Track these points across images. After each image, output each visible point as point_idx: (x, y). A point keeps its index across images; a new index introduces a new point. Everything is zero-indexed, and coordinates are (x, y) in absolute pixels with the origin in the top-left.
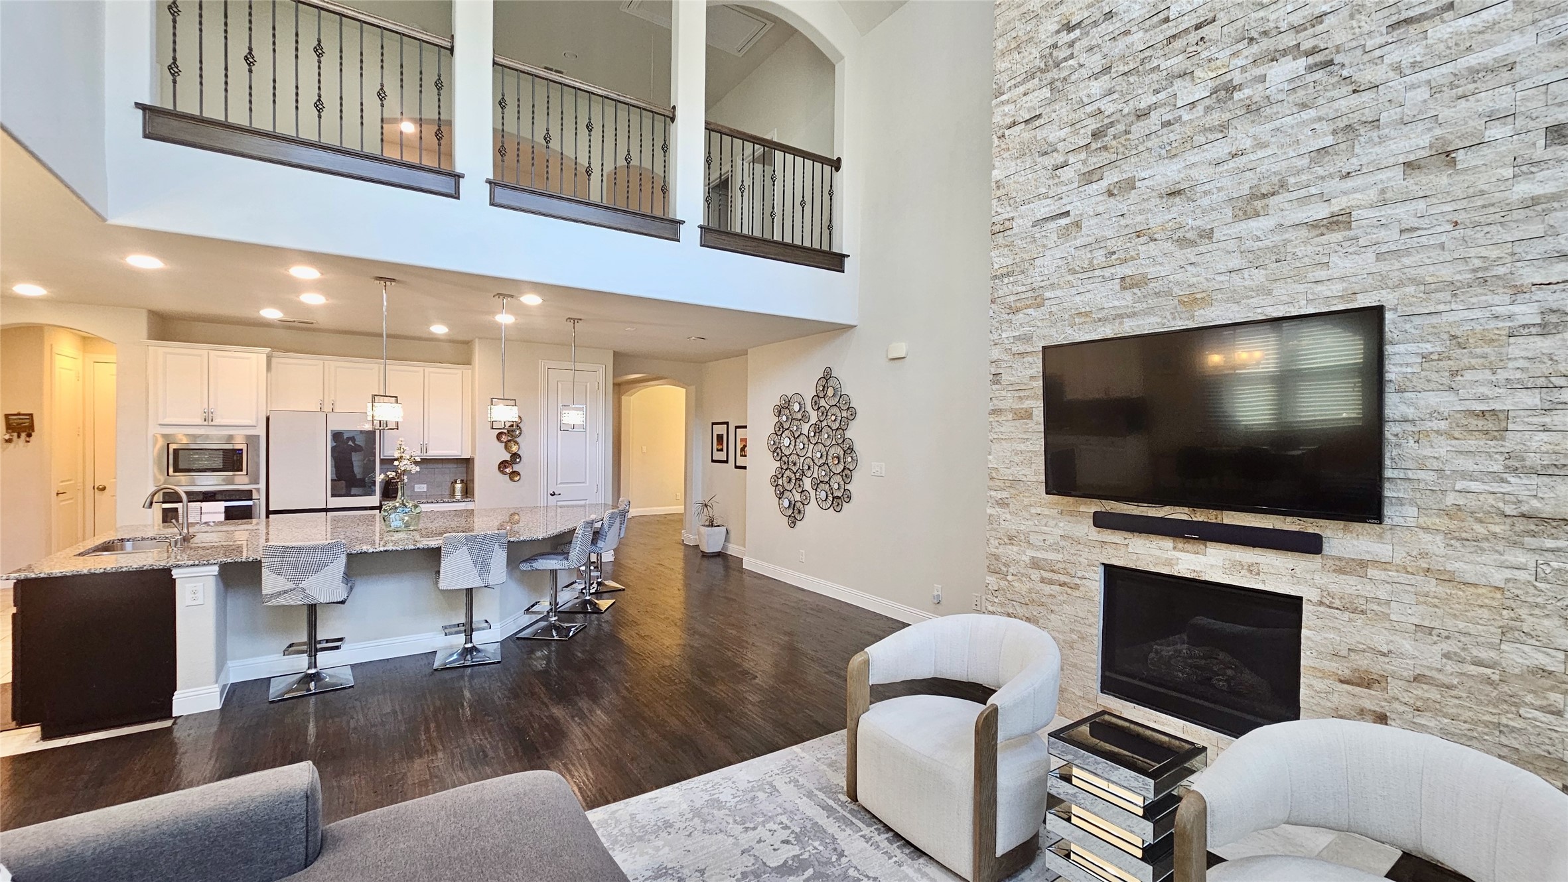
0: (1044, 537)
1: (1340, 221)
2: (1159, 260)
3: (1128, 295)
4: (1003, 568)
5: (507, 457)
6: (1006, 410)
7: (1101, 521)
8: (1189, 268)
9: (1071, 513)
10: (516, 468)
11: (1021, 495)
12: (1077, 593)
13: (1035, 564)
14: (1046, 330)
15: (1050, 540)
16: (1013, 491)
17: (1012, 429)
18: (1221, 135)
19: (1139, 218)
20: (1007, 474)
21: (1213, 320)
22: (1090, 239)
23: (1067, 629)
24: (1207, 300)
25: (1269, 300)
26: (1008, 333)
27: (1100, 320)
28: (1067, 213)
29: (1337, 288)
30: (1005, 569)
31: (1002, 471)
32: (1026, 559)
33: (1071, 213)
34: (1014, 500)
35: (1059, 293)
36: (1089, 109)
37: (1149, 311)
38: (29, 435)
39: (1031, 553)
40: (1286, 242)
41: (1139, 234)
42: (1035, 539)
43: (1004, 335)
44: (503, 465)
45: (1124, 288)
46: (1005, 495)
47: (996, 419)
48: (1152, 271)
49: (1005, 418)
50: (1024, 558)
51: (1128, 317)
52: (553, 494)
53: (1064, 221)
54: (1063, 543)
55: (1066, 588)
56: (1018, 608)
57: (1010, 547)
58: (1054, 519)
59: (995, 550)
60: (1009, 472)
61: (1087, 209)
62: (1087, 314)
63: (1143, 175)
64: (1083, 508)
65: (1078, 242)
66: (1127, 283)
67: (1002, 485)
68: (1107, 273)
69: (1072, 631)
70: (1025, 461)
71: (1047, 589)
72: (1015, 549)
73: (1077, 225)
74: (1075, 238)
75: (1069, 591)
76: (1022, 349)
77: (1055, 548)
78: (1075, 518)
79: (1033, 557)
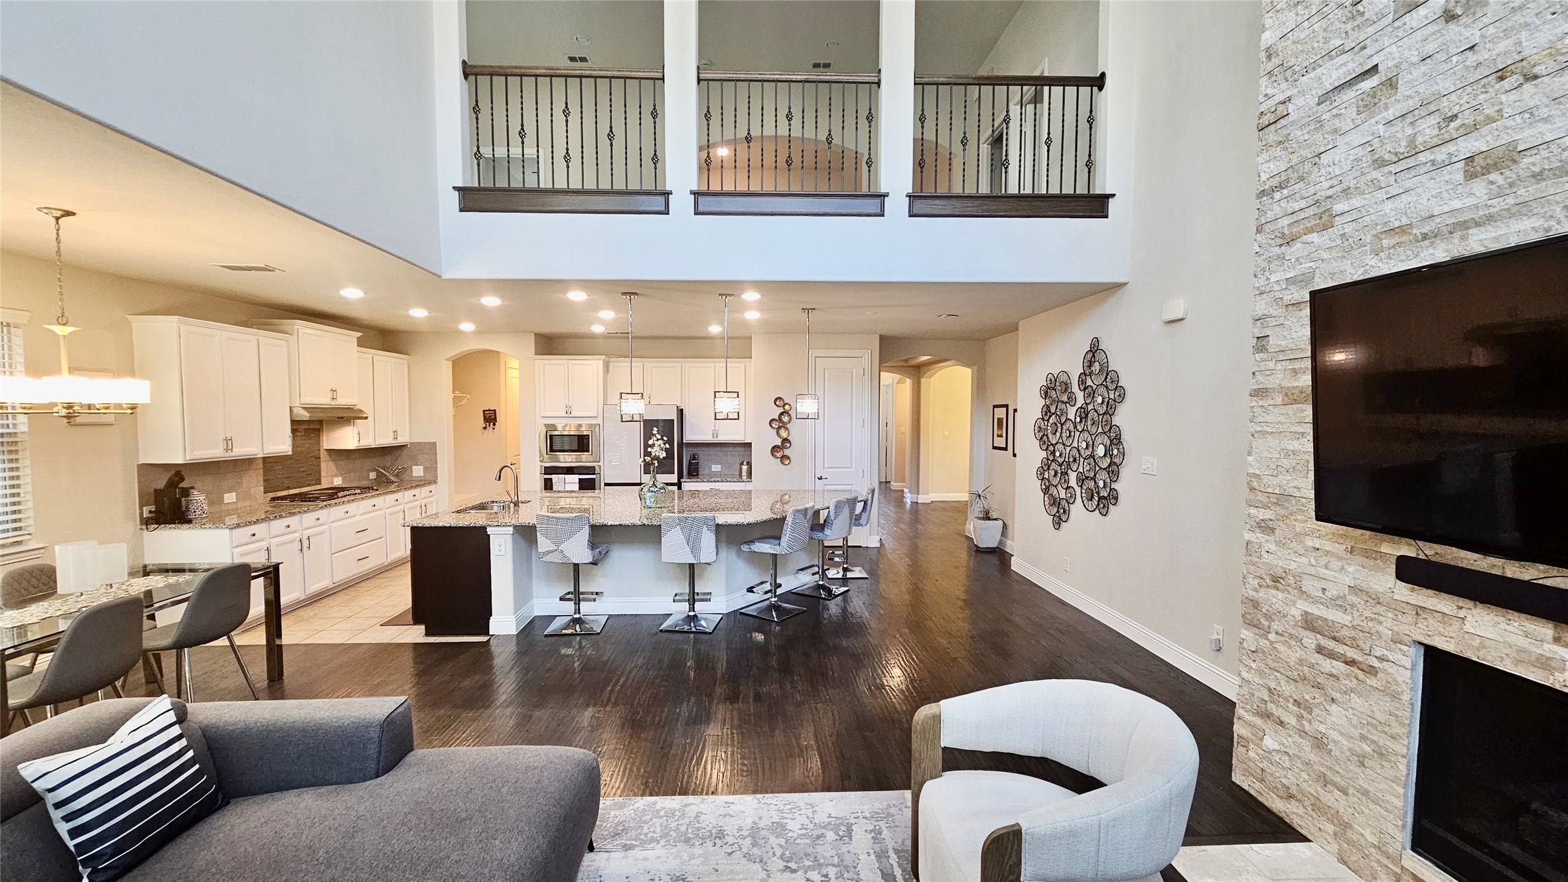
0: (1324, 584)
2: (1543, 112)
3: (1479, 188)
4: (1263, 620)
5: (778, 442)
6: (1274, 389)
7: (1408, 571)
9: (1366, 554)
10: (787, 452)
11: (1293, 518)
12: (1372, 681)
13: (1310, 623)
14: (1335, 265)
15: (1333, 592)
16: (1279, 511)
17: (1282, 419)
19: (1502, 46)
20: (1273, 484)
22: (1411, 104)
23: (1356, 733)
26: (1279, 274)
27: (1425, 237)
28: (1375, 68)
30: (1266, 623)
31: (1265, 479)
32: (1295, 612)
33: (1380, 68)
34: (1281, 524)
35: (1356, 202)
37: (1522, 209)
38: (494, 425)
39: (1303, 605)
41: (1501, 75)
42: (1308, 585)
43: (1273, 278)
44: (775, 449)
45: (1470, 176)
46: (1268, 514)
47: (1261, 403)
48: (1527, 137)
49: (1272, 402)
50: (1293, 611)
51: (1478, 224)
52: (820, 479)
53: (1367, 85)
54: (1352, 598)
55: (1355, 670)
56: (1283, 683)
57: (1274, 592)
58: (1340, 558)
59: (1254, 593)
60: (1275, 481)
61: (1407, 54)
62: (1403, 230)
64: (1383, 549)
65: (1390, 114)
66: (1474, 167)
67: (1266, 500)
68: (1440, 155)
69: (1363, 738)
70: (1299, 467)
71: (1327, 665)
72: (1280, 595)
73: (1391, 84)
74: (1386, 108)
75: (1361, 675)
76: (1298, 297)
77: (1338, 603)
78: (1372, 562)
79: (1306, 613)
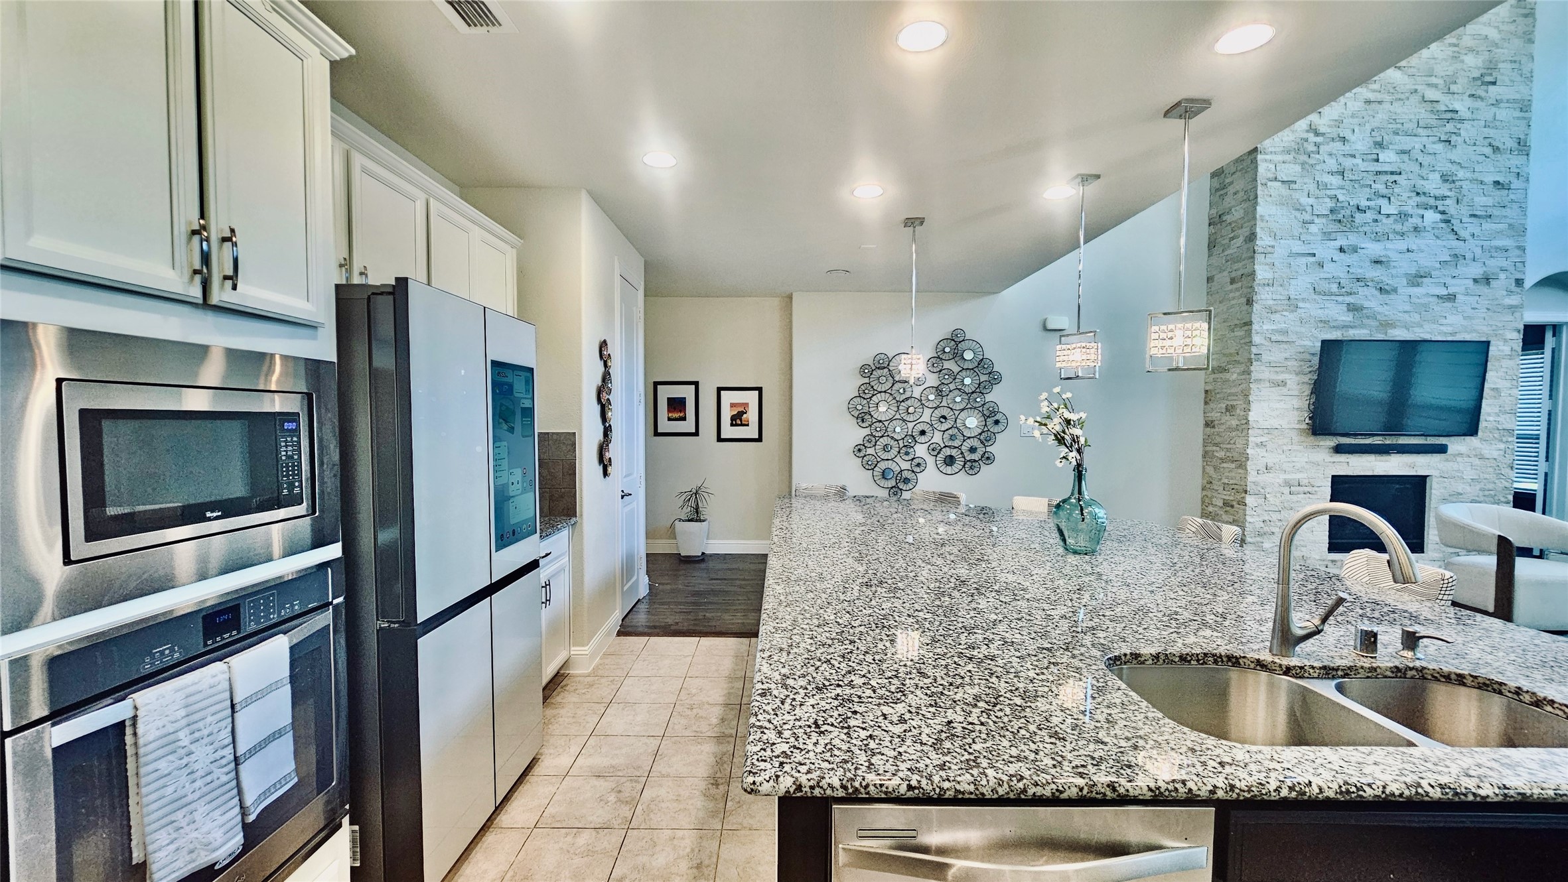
0: (1294, 464)
1: (1452, 298)
2: (1369, 298)
3: (1351, 314)
4: (1261, 490)
6: (1264, 380)
7: (1339, 449)
8: (1385, 306)
9: (1314, 447)
11: (1276, 439)
12: (1315, 497)
13: (1288, 484)
14: (1298, 328)
15: (1298, 465)
16: (1270, 436)
17: (1270, 394)
18: (1401, 238)
19: (1360, 271)
20: (1266, 424)
21: (1396, 336)
22: (1330, 276)
24: (1392, 325)
25: (1421, 330)
26: (1268, 326)
27: (1334, 327)
28: (1314, 255)
29: (1450, 329)
30: (1263, 491)
31: (1261, 422)
33: (1316, 255)
34: (1270, 442)
35: (1307, 305)
36: (1328, 192)
37: (1362, 326)
39: (1283, 476)
40: (1430, 302)
41: (1358, 280)
42: (1287, 466)
43: (1264, 327)
45: (1349, 310)
46: (1263, 439)
47: (1256, 386)
48: (1366, 304)
49: (1264, 386)
50: (1278, 480)
51: (1352, 328)
53: (1312, 259)
54: (1307, 467)
55: (1308, 495)
56: (1272, 515)
57: (1267, 474)
58: (1300, 452)
59: (1256, 478)
61: (1326, 255)
62: (1325, 322)
63: (1363, 246)
64: (1322, 443)
65: (1320, 275)
66: (1351, 308)
67: (1262, 433)
68: (1340, 299)
70: (1280, 415)
71: (1294, 498)
72: (1271, 475)
73: (1319, 264)
74: (1318, 272)
75: (1311, 496)
76: (1280, 338)
77: (1301, 470)
78: (1315, 450)
79: (1285, 479)
